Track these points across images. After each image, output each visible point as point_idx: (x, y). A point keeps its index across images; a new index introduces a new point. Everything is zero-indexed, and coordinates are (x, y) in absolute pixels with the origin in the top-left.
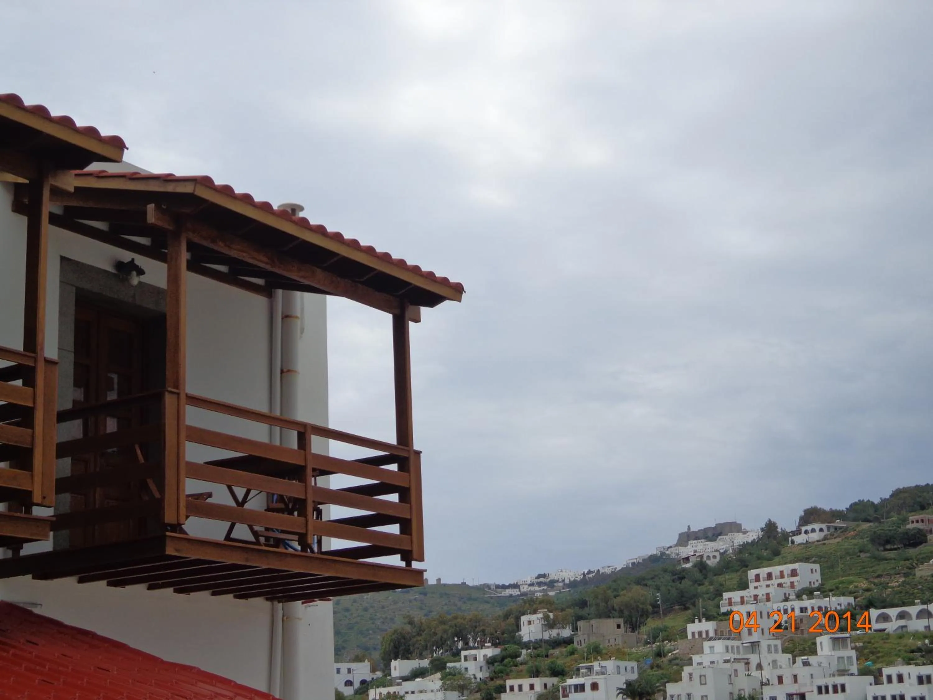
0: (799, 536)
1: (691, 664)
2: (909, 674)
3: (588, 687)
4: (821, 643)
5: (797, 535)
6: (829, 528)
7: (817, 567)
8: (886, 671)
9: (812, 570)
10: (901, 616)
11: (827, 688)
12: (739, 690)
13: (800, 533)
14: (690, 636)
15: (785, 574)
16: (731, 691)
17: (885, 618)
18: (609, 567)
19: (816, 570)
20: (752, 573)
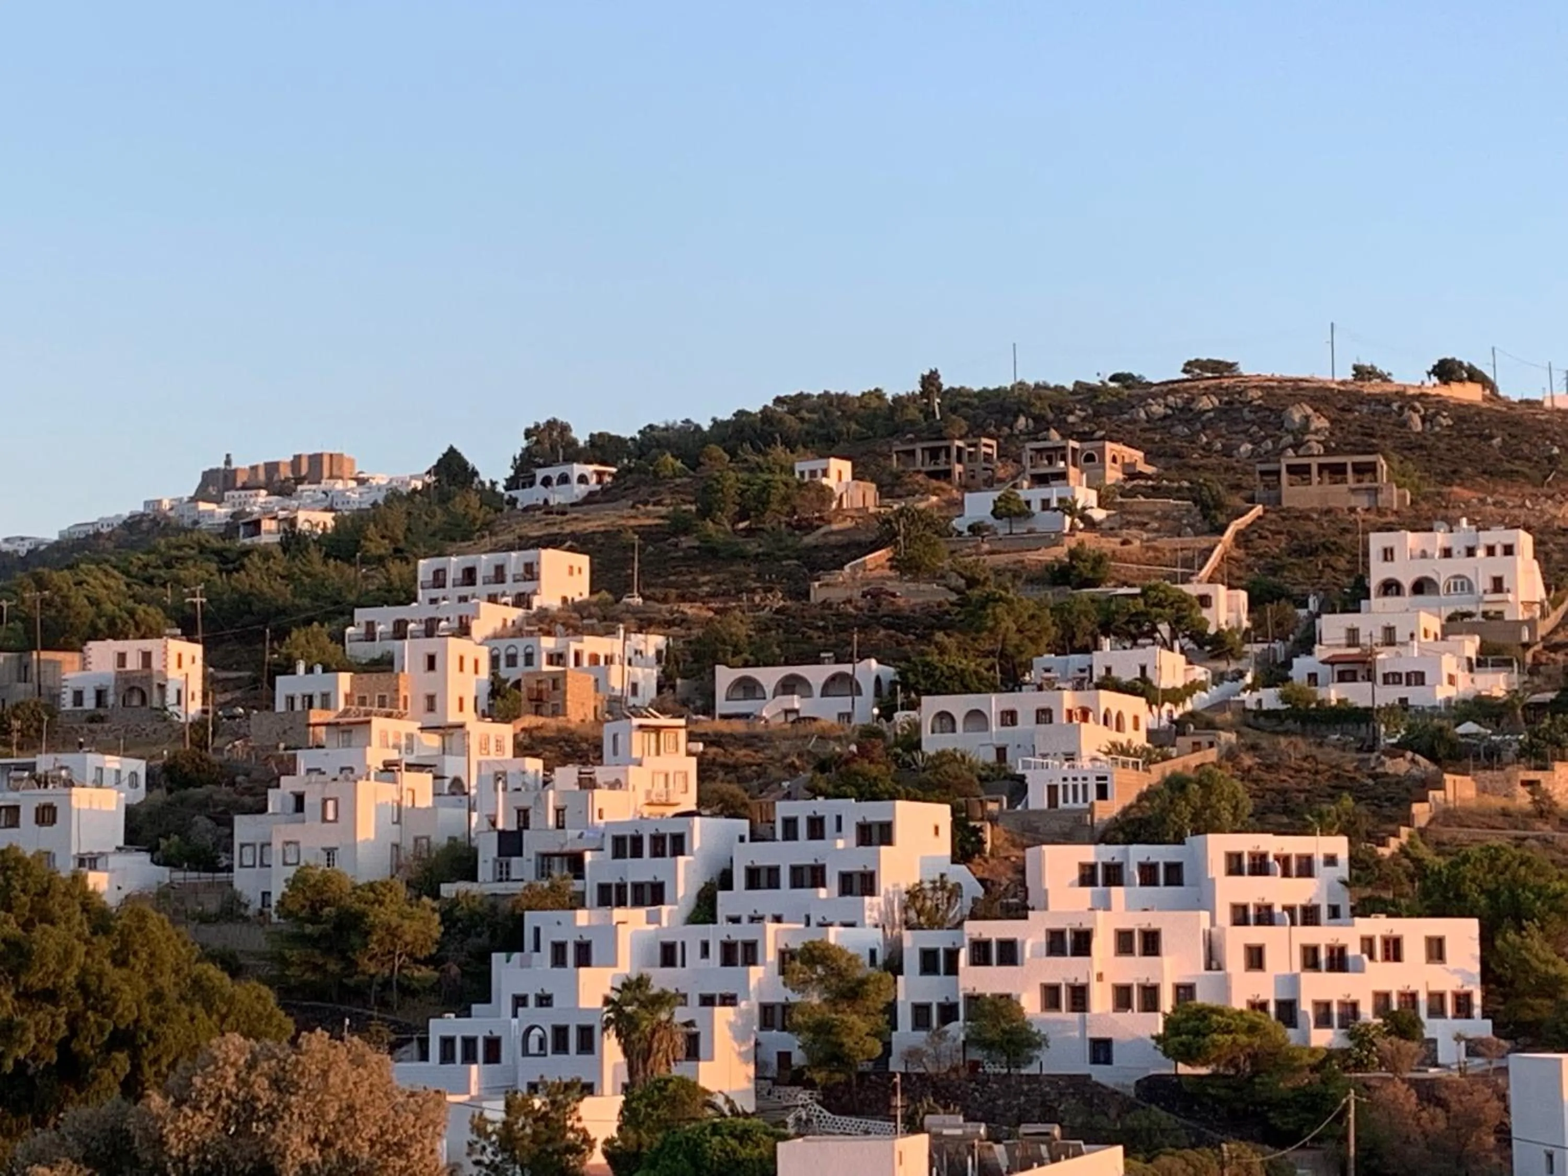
0: (528, 490)
1: (292, 771)
2: (839, 818)
3: (27, 816)
4: (615, 737)
5: (524, 487)
6: (600, 474)
7: (583, 561)
8: (783, 809)
9: (571, 568)
10: (789, 686)
11: (637, 841)
12: (416, 840)
13: (532, 484)
14: (280, 705)
15: (509, 572)
16: (397, 841)
17: (748, 688)
18: (22, 539)
19: (580, 571)
20: (425, 567)
